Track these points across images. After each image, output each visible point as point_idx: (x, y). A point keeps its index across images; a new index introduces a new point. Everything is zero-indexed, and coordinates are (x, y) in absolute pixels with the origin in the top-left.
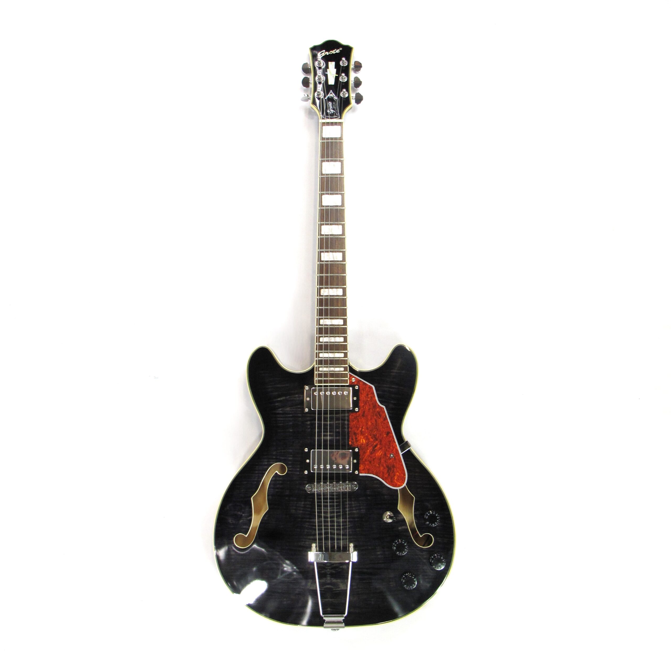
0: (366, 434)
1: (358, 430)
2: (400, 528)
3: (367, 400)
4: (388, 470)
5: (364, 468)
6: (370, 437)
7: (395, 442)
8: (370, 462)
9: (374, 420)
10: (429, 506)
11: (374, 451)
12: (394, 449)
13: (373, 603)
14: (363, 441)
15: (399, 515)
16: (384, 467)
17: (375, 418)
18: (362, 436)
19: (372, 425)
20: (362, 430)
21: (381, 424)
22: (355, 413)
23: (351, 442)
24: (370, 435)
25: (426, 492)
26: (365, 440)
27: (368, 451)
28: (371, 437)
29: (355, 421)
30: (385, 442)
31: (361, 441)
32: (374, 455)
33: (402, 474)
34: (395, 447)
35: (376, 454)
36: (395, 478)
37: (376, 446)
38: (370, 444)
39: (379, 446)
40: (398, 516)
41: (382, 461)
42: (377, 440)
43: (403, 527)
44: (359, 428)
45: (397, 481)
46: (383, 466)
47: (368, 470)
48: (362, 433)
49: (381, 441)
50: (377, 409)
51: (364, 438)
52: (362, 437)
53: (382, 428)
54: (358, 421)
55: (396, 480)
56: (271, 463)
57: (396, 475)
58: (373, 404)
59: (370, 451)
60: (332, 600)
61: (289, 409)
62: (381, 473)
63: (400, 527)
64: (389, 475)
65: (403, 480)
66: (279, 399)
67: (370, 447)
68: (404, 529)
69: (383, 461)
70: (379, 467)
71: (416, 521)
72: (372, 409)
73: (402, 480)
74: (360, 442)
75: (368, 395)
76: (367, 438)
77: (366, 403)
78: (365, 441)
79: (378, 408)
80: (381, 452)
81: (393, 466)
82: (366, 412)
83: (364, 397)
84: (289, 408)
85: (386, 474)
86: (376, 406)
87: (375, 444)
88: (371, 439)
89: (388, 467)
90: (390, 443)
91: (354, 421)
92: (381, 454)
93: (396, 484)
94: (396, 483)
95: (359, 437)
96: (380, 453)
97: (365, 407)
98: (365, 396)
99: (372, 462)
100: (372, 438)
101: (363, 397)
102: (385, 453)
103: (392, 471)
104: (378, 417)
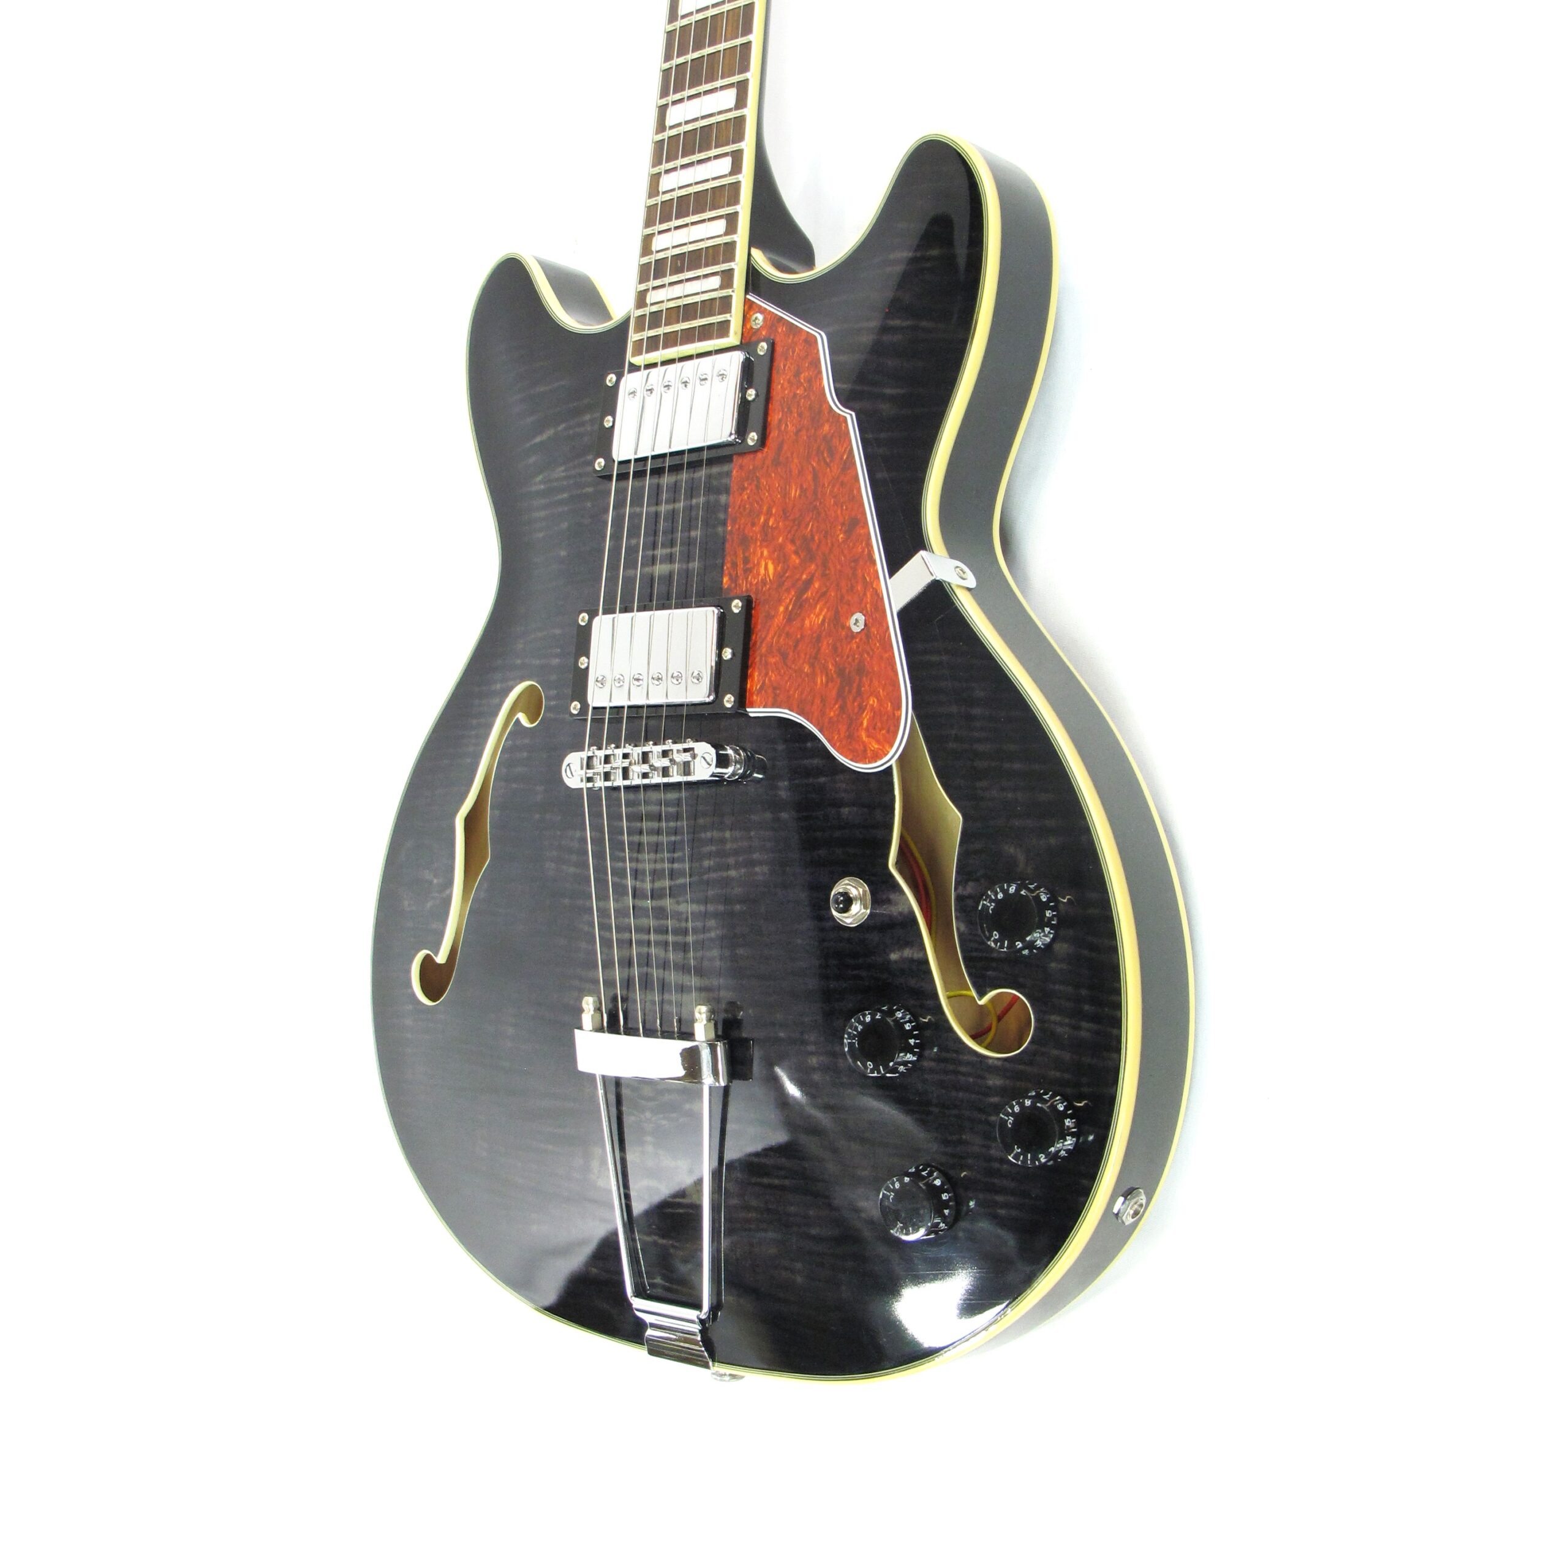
0: (780, 540)
1: (753, 524)
2: (894, 956)
3: (795, 395)
4: (840, 694)
5: (764, 682)
6: (790, 548)
7: (874, 562)
8: (784, 656)
9: (810, 477)
10: (1021, 857)
11: (801, 606)
12: (869, 595)
13: (799, 1279)
14: (766, 568)
15: (892, 896)
16: (827, 675)
17: (814, 468)
18: (767, 547)
19: (800, 496)
20: (767, 521)
21: (833, 486)
22: (752, 456)
23: (731, 578)
24: (793, 542)
25: (1010, 795)
26: (773, 563)
27: (782, 609)
28: (793, 548)
29: (747, 489)
30: (838, 567)
31: (762, 571)
32: (796, 623)
33: (889, 704)
34: (872, 584)
35: (803, 620)
36: (862, 723)
37: (809, 583)
38: (787, 577)
39: (817, 585)
40: (889, 901)
41: (822, 650)
42: (812, 559)
43: (907, 953)
44: (758, 516)
45: (868, 736)
46: (825, 670)
47: (775, 689)
48: (767, 535)
49: (825, 562)
50: (823, 425)
51: (770, 557)
52: (766, 553)
53: (836, 504)
54: (758, 487)
55: (867, 730)
56: (511, 683)
57: (866, 705)
58: (810, 408)
59: (787, 608)
61: (563, 472)
62: (818, 701)
63: (893, 951)
64: (842, 708)
65: (892, 728)
66: (538, 439)
67: (788, 591)
68: (912, 961)
69: (825, 648)
70: (813, 675)
71: (963, 928)
72: (808, 430)
73: (888, 732)
74: (758, 574)
75: (797, 374)
76: (781, 558)
77: (789, 408)
78: (775, 569)
79: (828, 421)
80: (821, 610)
81: (861, 670)
82: (785, 447)
83: (786, 385)
84: (563, 468)
85: (835, 704)
86: (820, 412)
87: (804, 576)
88: (794, 557)
89: (841, 672)
90: (854, 569)
91: (744, 489)
92: (821, 618)
93: (865, 751)
94: (863, 742)
95: (754, 553)
96: (818, 616)
97: (787, 425)
98: (789, 382)
99: (791, 654)
100: (796, 553)
101: (782, 385)
102: (837, 612)
103: (854, 691)
104: (824, 459)
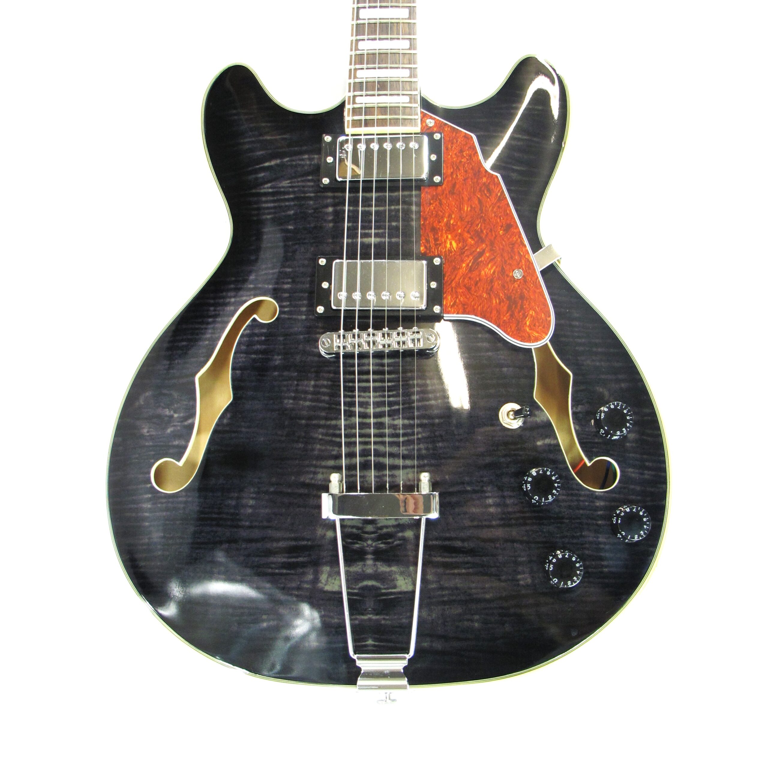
0: (459, 231)
1: (439, 222)
2: (539, 443)
3: (461, 162)
4: (509, 308)
5: (455, 302)
6: (466, 235)
7: (525, 246)
8: (469, 289)
9: (477, 202)
10: (606, 393)
11: (478, 264)
12: (523, 261)
13: (476, 625)
14: (451, 244)
15: (537, 413)
16: (499, 299)
17: (478, 198)
18: (450, 233)
19: (471, 210)
20: (448, 221)
21: (493, 208)
22: (434, 188)
23: (426, 247)
24: (468, 232)
25: (598, 364)
26: (456, 242)
27: (464, 265)
28: (469, 236)
29: (433, 204)
30: (501, 247)
31: (448, 245)
32: (476, 273)
33: (543, 314)
34: (525, 256)
35: (480, 271)
36: (526, 323)
37: (481, 254)
38: (467, 250)
39: (487, 255)
40: (535, 416)
41: (495, 287)
42: (483, 241)
43: (547, 441)
44: (443, 218)
45: (531, 329)
46: (497, 296)
47: (464, 305)
48: (450, 229)
49: (492, 244)
50: (482, 178)
51: (453, 238)
52: (449, 236)
53: (495, 216)
54: (441, 203)
55: (530, 326)
56: (244, 298)
57: (528, 315)
58: (472, 169)
59: (468, 265)
60: (378, 617)
61: (288, 183)
62: (494, 312)
63: (539, 440)
64: (512, 316)
65: (546, 326)
66: (267, 164)
67: (468, 256)
68: (550, 445)
69: (497, 285)
70: (490, 299)
71: (577, 428)
72: (472, 179)
73: (544, 327)
74: (446, 247)
75: (461, 151)
76: (460, 239)
77: (457, 167)
78: (457, 245)
79: (485, 176)
80: (492, 267)
81: (522, 297)
82: (457, 186)
83: (454, 156)
84: (288, 181)
85: (507, 313)
86: (479, 171)
87: (478, 250)
88: (470, 240)
89: (509, 298)
90: (512, 249)
91: (430, 204)
92: (492, 271)
93: (529, 337)
94: (527, 332)
95: (442, 236)
96: (490, 270)
97: (457, 175)
98: (456, 154)
99: (473, 288)
100: (471, 238)
101: (451, 156)
102: (503, 269)
103: (519, 307)
104: (485, 195)
